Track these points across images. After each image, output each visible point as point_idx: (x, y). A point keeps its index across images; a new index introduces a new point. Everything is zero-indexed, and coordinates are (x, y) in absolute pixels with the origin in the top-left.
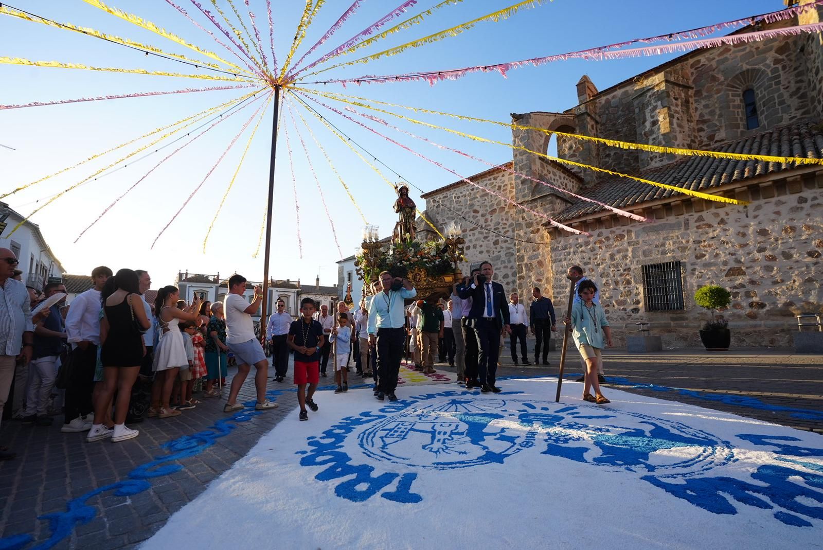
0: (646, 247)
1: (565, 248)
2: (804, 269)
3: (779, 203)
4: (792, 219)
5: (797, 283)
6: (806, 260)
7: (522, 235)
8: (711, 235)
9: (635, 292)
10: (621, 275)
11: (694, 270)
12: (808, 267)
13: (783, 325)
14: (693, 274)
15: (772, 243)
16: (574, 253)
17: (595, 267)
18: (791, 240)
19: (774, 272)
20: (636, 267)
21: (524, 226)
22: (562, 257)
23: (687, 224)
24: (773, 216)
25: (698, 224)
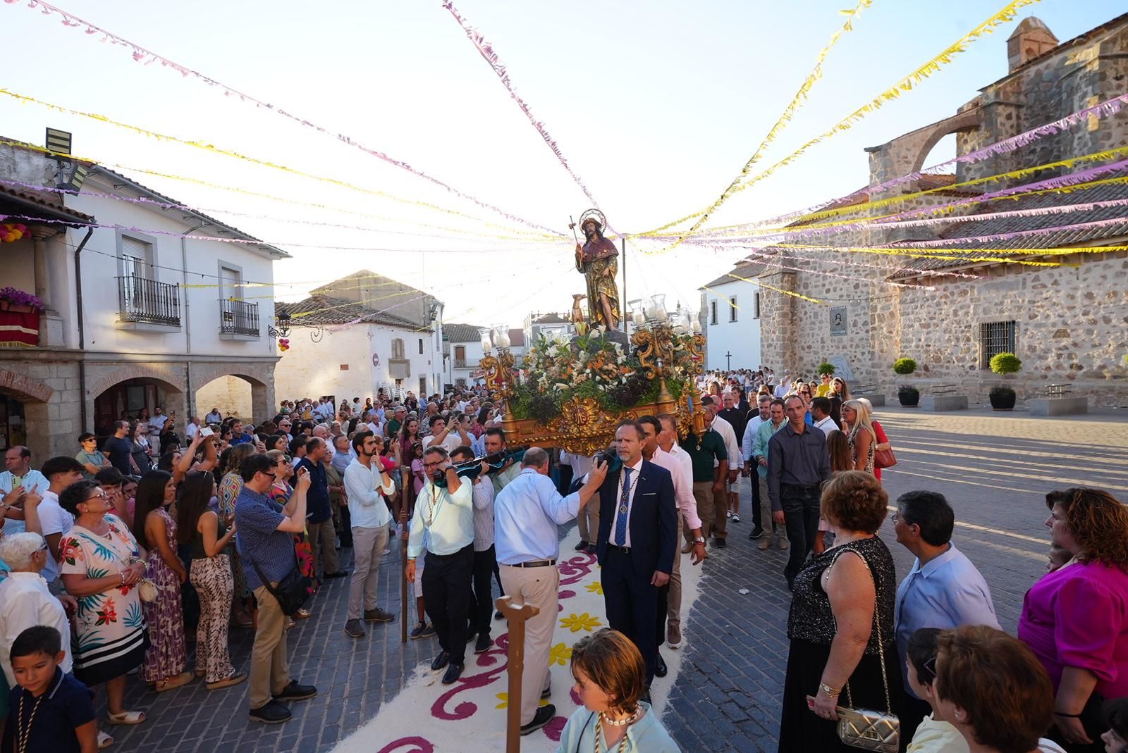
0: (987, 305)
1: (913, 302)
2: (1119, 334)
3: (1107, 267)
4: (1116, 284)
5: (1112, 348)
6: (1121, 325)
7: (876, 283)
8: (1044, 296)
9: (973, 349)
10: (963, 332)
11: (1026, 330)
12: (1122, 332)
13: (1093, 387)
14: (1026, 334)
15: (1096, 307)
16: (921, 306)
17: (939, 323)
18: (1111, 305)
19: (1094, 336)
20: (975, 324)
21: (878, 274)
22: (910, 310)
23: (1024, 283)
24: (1100, 280)
25: (1034, 284)
